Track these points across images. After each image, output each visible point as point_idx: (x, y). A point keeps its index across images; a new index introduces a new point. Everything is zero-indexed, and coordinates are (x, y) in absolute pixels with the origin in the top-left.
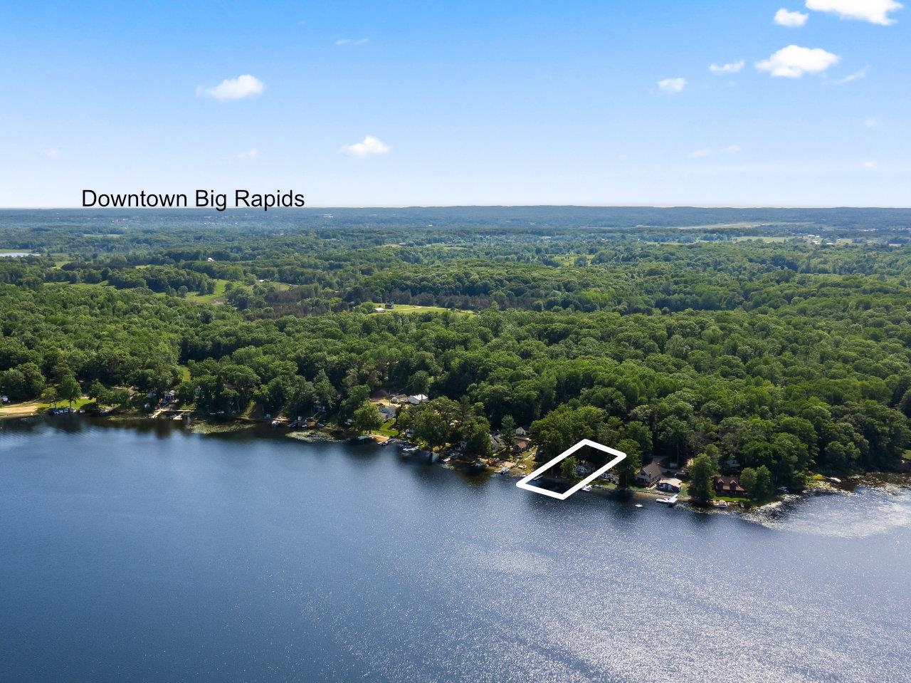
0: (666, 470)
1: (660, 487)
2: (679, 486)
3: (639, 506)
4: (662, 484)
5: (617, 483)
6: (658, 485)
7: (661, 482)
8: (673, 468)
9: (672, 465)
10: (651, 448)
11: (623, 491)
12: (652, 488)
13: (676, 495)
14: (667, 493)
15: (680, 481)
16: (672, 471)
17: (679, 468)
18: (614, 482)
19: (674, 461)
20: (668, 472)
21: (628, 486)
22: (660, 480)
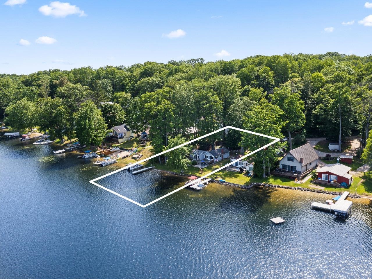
0: (324, 155)
1: (317, 179)
2: (348, 177)
3: (277, 220)
4: (320, 174)
5: (251, 173)
6: (314, 176)
7: (319, 170)
8: (334, 151)
9: (331, 147)
10: (302, 123)
11: (257, 187)
12: (304, 181)
13: (346, 193)
14: (330, 190)
15: (349, 168)
16: (333, 155)
17: (342, 151)
18: (247, 174)
19: (335, 142)
20: (328, 156)
21: (267, 180)
22: (316, 167)
